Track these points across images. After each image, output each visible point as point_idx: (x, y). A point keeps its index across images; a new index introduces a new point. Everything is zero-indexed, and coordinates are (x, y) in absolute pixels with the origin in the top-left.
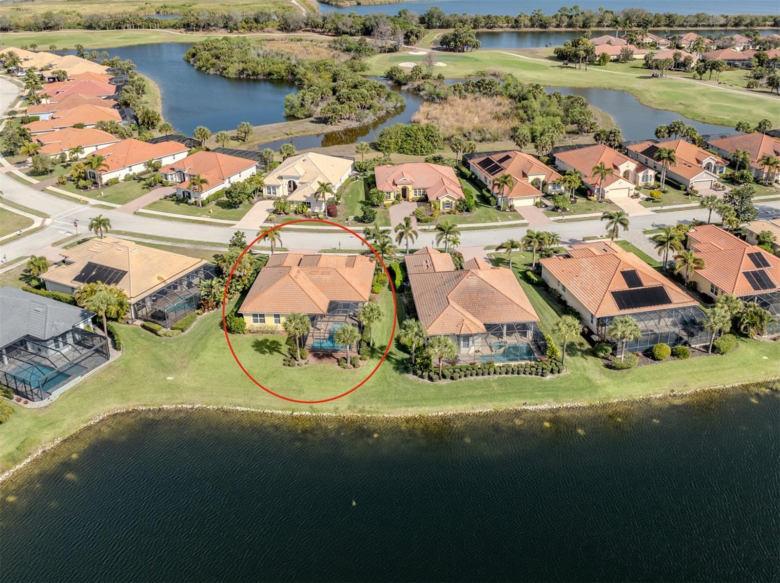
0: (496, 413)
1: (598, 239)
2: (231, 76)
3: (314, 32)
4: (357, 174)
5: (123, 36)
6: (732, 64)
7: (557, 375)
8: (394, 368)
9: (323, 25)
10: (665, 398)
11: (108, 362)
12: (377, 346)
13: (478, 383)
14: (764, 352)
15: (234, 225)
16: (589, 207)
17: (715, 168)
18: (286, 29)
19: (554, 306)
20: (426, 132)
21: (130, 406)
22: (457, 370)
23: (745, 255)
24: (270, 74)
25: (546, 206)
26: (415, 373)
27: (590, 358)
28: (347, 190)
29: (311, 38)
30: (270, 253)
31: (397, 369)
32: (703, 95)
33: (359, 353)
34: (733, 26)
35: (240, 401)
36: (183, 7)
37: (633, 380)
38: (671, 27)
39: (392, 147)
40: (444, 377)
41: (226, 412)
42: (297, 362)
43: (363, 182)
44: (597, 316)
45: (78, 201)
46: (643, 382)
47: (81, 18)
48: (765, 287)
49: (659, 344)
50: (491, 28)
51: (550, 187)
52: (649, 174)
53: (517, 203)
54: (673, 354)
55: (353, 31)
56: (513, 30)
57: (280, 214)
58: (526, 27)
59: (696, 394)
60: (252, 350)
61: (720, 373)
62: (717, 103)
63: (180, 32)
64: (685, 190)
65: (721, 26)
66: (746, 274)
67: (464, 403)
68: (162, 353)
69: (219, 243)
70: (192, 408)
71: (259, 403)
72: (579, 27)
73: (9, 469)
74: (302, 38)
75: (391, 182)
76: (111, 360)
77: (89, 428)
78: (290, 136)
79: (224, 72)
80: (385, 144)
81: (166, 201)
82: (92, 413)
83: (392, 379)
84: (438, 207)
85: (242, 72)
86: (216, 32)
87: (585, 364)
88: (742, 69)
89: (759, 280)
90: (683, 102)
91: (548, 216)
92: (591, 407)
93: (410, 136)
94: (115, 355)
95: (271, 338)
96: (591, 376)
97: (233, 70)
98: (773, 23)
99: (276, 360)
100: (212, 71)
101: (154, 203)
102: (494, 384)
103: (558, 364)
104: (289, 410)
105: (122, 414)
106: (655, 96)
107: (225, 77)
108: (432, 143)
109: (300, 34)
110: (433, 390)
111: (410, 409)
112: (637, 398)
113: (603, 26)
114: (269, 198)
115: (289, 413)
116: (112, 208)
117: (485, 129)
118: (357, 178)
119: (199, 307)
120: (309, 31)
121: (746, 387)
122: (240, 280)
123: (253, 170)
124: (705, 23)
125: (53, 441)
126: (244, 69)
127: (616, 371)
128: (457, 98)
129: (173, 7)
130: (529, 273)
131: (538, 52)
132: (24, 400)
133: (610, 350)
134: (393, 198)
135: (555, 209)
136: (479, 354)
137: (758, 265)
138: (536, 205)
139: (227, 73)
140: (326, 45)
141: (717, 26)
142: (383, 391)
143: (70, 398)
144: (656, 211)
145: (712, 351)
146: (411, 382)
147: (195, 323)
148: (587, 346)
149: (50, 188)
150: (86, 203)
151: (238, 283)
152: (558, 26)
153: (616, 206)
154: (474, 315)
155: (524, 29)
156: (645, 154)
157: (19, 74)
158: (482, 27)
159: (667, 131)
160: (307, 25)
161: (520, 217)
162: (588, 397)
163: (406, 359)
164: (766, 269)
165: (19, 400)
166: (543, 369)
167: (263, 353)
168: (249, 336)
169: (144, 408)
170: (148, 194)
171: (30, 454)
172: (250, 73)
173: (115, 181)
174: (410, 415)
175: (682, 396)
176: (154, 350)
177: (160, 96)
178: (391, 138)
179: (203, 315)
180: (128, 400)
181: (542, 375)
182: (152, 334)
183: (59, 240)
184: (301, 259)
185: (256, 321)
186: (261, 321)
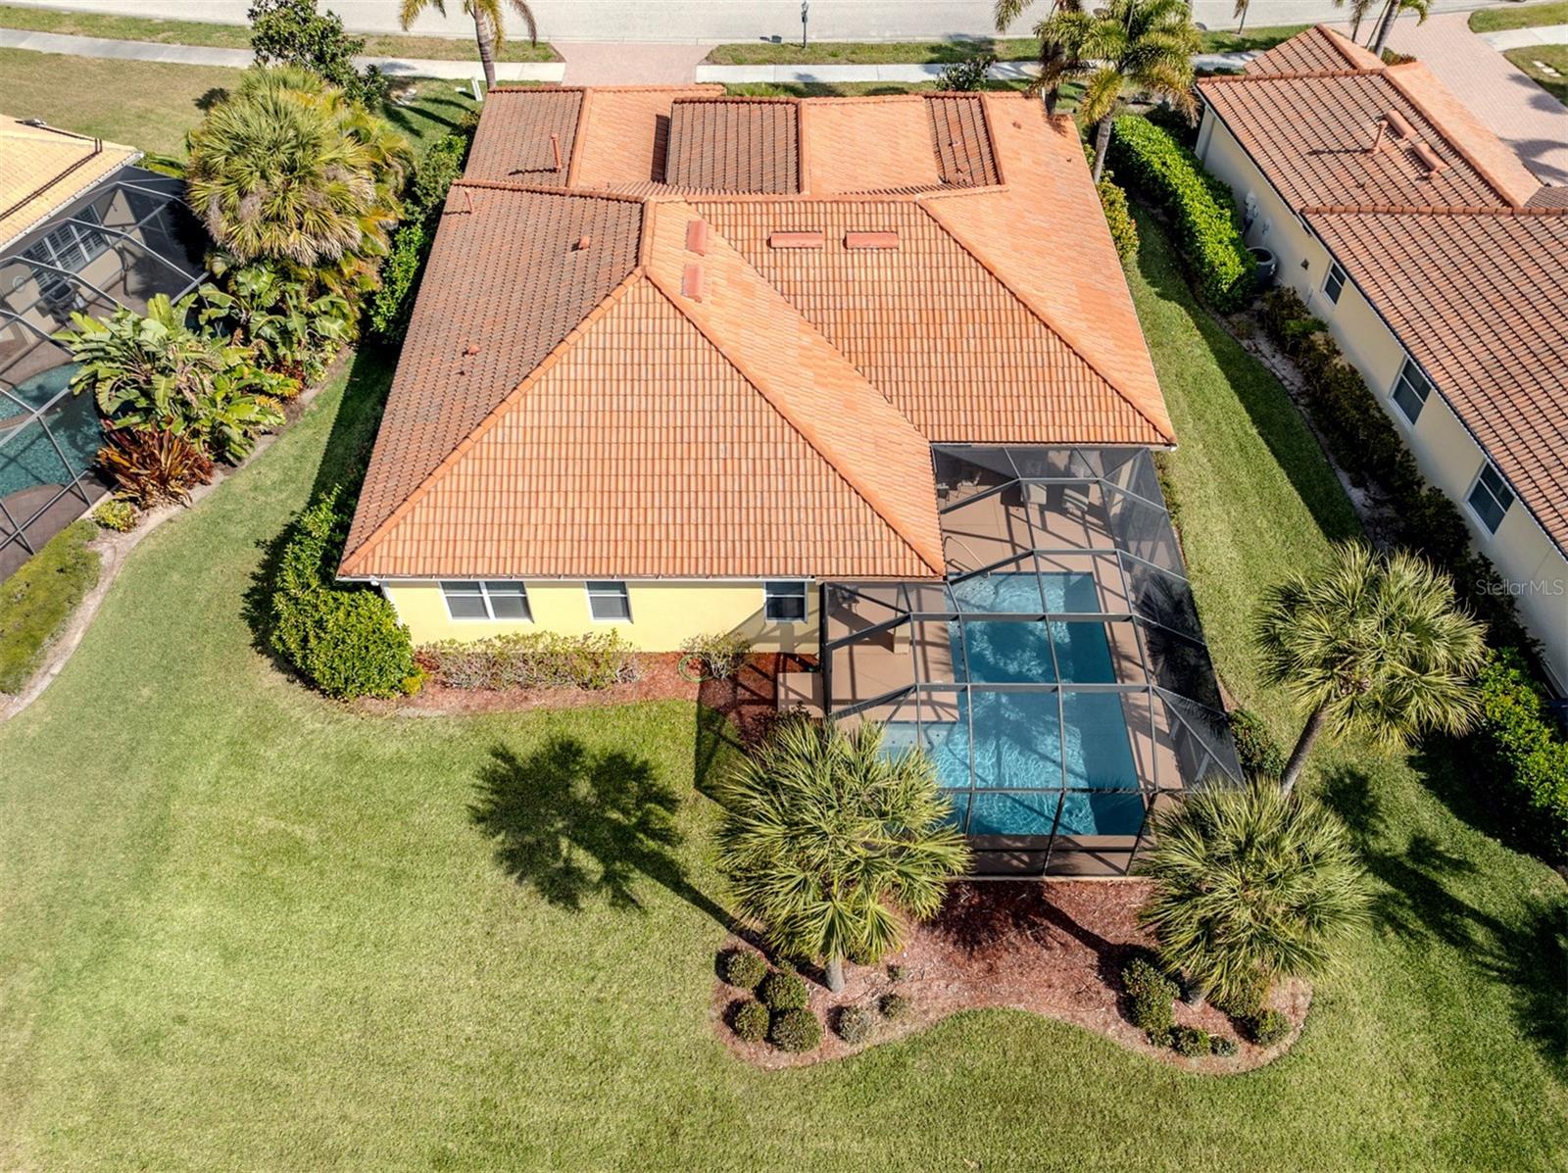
30: (474, 71)
69: (226, 27)
119: (105, 483)
122: (329, 279)
147: (91, 604)
151: (323, 303)
167: (563, 888)
179: (141, 532)
184: (663, 126)
185: (478, 609)
186: (503, 608)
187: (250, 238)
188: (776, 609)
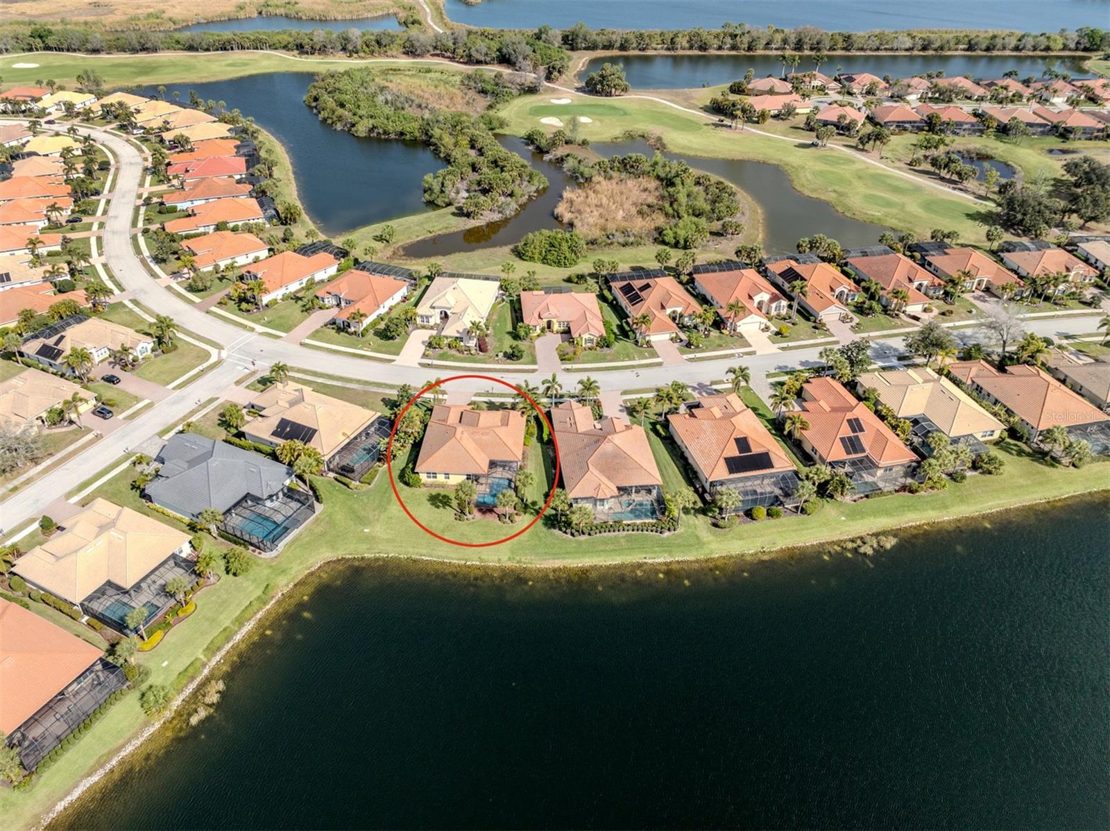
0: (622, 566)
1: (724, 383)
2: (361, 135)
3: (443, 56)
4: (503, 295)
5: (230, 62)
6: (901, 127)
7: (673, 532)
8: (543, 523)
9: (454, 50)
10: (756, 554)
11: (314, 516)
12: (530, 501)
13: (610, 539)
14: (843, 513)
15: (394, 361)
16: (721, 342)
17: (847, 295)
18: (411, 52)
19: (677, 462)
20: (570, 243)
21: (340, 554)
22: (594, 528)
23: (845, 421)
24: (402, 134)
25: (681, 341)
26: (560, 530)
27: (701, 516)
28: (495, 317)
29: (441, 68)
31: (545, 524)
32: (860, 178)
33: (515, 509)
34: (920, 50)
35: (424, 551)
36: (288, 6)
37: (733, 538)
38: (849, 50)
39: (536, 256)
40: (583, 533)
41: (415, 561)
42: (466, 517)
43: (509, 305)
44: (710, 480)
45: (244, 327)
46: (740, 539)
47: (174, 23)
48: (856, 452)
49: (758, 507)
50: (644, 50)
51: (686, 319)
52: (782, 305)
53: (654, 338)
54: (769, 514)
55: (488, 59)
56: (668, 53)
57: (435, 348)
58: (684, 49)
59: (782, 550)
60: (428, 504)
61: (804, 532)
62: (872, 193)
63: (294, 56)
64: (815, 322)
65: (907, 50)
66: (842, 440)
67: (599, 556)
68: (356, 506)
70: (387, 557)
71: (439, 553)
72: (744, 49)
73: (262, 609)
74: (431, 67)
75: (536, 316)
76: (317, 513)
77: (312, 574)
78: (433, 234)
79: (353, 129)
80: (530, 254)
81: (327, 330)
82: (311, 561)
83: (542, 534)
84: (580, 343)
85: (372, 130)
86: (334, 56)
87: (696, 522)
88: (911, 132)
89: (853, 445)
90: (836, 188)
91: (683, 353)
92: (697, 561)
93: (553, 246)
94: (319, 508)
95: (443, 492)
96: (699, 534)
97: (362, 129)
98: (966, 46)
99: (448, 514)
100: (339, 127)
101: (317, 331)
102: (622, 540)
103: (675, 523)
104: (463, 560)
105: (334, 562)
106: (810, 178)
107: (353, 135)
108: (576, 254)
109: (428, 61)
110: (574, 545)
111: (556, 561)
112: (733, 553)
113: (772, 49)
114: (423, 327)
115: (463, 562)
116: (278, 337)
117: (629, 230)
118: (503, 300)
119: (379, 460)
120: (437, 55)
121: (822, 545)
122: (411, 435)
123: (404, 291)
124: (887, 47)
125: (287, 585)
126: (374, 127)
127: (720, 530)
128: (601, 179)
129: (277, 6)
130: (658, 427)
131: (693, 98)
132: (258, 551)
133: (717, 511)
134: (538, 331)
135: (689, 345)
136: (612, 511)
137: (854, 431)
138: (672, 339)
139: (356, 131)
140: (458, 78)
141: (901, 49)
142: (536, 545)
143: (293, 548)
144: (783, 349)
145: (801, 512)
146: (557, 538)
147: (378, 476)
148: (700, 504)
149: (213, 309)
150: (252, 330)
152: (720, 48)
153: (746, 341)
154: (609, 478)
155: (680, 52)
156: (782, 277)
157: (135, 132)
158: (634, 49)
159: (809, 246)
160: (435, 48)
161: (655, 355)
162: (695, 553)
163: (553, 515)
164: (860, 434)
165: (254, 551)
166: (662, 528)
167: (438, 507)
168: (424, 489)
169: (350, 557)
170: (308, 319)
171: (273, 597)
172: (381, 131)
173: (275, 302)
174: (556, 566)
175: (770, 552)
176: (349, 503)
177: (290, 167)
178: (535, 248)
179: (383, 468)
180: (337, 550)
181: (661, 533)
182: (345, 487)
183: (240, 377)
184: (462, 413)
185: (430, 477)
186: (434, 477)
187: (404, 429)
188: (467, 479)
